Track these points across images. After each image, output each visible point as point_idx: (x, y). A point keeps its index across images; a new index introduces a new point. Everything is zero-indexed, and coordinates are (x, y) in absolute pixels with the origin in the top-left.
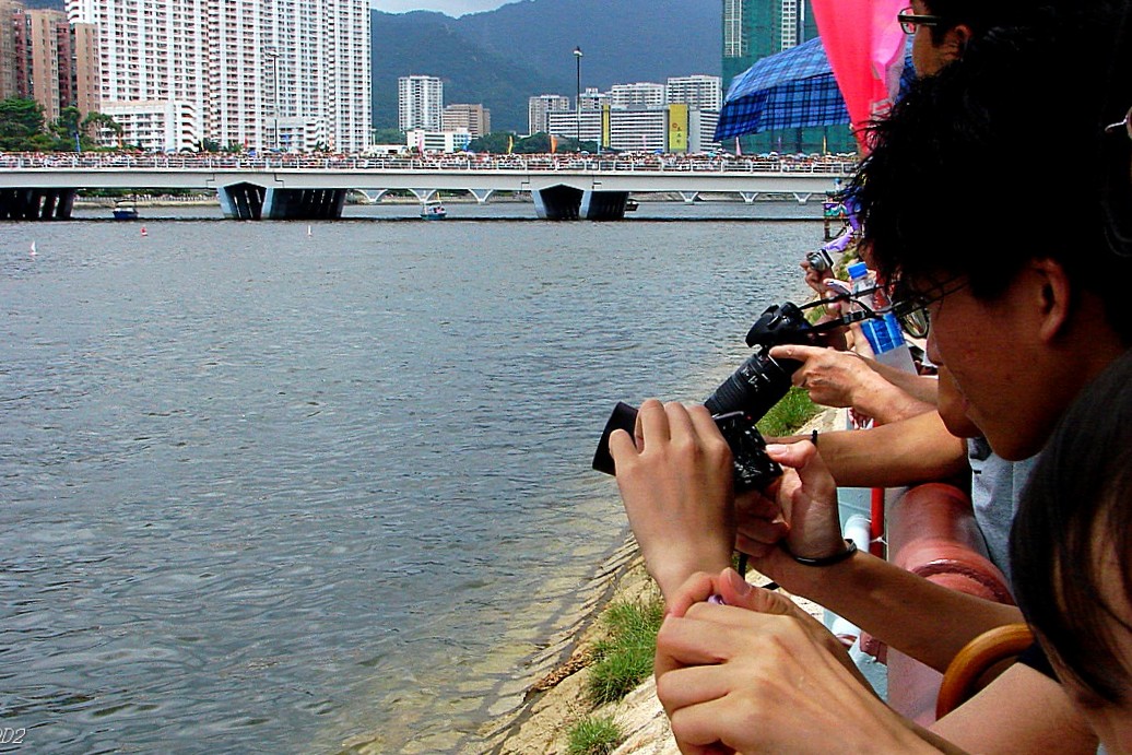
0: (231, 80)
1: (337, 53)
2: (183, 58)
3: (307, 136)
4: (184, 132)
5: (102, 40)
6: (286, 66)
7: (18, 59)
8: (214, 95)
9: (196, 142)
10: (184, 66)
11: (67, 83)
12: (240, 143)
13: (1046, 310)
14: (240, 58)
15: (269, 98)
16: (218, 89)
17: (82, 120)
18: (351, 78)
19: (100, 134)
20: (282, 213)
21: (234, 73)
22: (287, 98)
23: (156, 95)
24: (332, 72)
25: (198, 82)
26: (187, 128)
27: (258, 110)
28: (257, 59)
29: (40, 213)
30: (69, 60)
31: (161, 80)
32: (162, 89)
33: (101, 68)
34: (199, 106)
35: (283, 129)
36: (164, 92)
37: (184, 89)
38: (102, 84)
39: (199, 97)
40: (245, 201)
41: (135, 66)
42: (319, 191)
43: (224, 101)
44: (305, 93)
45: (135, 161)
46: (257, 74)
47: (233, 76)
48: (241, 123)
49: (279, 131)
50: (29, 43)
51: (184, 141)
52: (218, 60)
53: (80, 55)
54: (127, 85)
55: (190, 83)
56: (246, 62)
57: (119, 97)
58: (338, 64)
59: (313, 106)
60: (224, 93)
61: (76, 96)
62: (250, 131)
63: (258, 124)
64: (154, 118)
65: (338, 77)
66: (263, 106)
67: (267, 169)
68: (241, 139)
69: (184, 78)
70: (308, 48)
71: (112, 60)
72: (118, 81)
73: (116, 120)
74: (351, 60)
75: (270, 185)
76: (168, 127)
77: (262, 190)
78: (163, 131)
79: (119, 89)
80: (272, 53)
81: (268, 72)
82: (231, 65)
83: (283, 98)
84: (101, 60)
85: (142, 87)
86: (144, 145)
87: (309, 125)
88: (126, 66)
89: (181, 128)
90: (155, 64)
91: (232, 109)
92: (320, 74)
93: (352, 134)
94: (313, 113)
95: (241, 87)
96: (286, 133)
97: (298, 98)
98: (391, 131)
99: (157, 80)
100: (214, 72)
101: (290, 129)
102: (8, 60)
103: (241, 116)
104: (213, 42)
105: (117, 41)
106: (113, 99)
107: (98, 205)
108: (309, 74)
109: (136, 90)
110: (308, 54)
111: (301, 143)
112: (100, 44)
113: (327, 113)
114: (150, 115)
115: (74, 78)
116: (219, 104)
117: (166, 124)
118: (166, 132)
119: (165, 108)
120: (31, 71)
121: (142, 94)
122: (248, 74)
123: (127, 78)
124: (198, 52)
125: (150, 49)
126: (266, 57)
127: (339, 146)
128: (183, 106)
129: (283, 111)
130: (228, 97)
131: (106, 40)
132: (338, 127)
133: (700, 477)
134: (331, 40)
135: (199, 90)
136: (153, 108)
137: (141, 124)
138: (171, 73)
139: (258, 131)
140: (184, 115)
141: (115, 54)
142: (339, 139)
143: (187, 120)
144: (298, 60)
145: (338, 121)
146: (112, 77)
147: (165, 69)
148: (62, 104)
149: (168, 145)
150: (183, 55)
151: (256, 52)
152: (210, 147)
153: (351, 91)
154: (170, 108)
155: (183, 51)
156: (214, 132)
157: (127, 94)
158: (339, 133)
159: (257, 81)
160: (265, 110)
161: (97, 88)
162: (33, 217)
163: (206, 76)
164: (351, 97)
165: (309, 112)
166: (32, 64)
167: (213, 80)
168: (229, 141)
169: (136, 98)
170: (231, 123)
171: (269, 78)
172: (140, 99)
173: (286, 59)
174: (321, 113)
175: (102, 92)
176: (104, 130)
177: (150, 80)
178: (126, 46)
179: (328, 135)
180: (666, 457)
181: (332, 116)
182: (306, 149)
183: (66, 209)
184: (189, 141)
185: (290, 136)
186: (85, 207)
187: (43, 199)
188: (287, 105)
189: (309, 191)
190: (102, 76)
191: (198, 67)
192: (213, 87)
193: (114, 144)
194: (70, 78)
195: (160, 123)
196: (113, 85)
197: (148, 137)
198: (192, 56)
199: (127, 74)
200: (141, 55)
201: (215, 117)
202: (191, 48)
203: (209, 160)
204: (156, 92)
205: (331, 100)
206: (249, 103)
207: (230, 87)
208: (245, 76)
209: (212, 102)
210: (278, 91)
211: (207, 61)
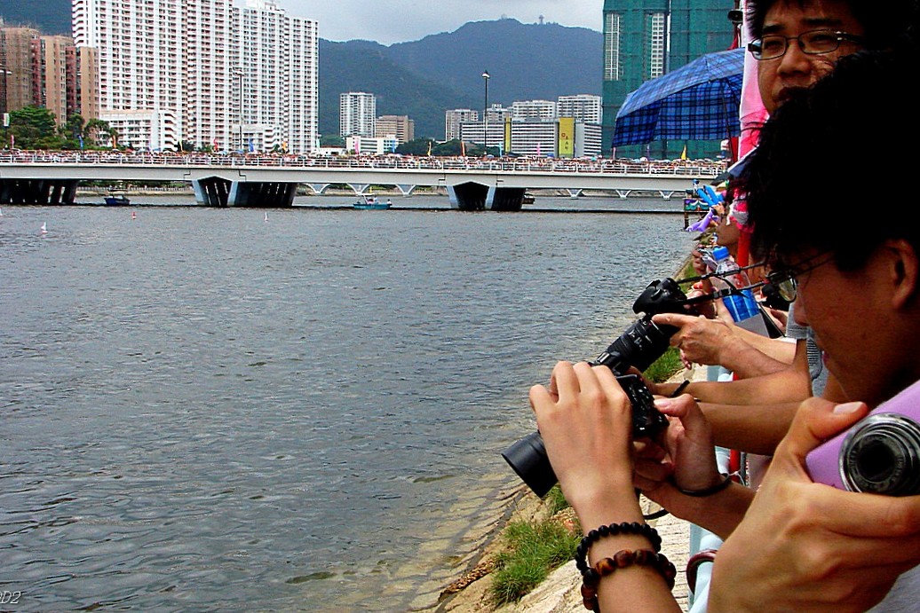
0: (205, 94)
1: (291, 73)
2: (167, 76)
3: (266, 140)
4: (166, 136)
5: (102, 61)
6: (250, 83)
7: (34, 76)
8: (191, 106)
9: (176, 143)
10: (167, 82)
11: (73, 95)
12: (211, 144)
13: (898, 282)
14: (213, 76)
15: (235, 109)
16: (194, 101)
17: (85, 126)
18: (302, 94)
19: (99, 136)
20: (244, 202)
21: (208, 88)
22: (250, 109)
23: (144, 105)
24: (286, 88)
25: (179, 95)
26: (169, 132)
27: (226, 118)
28: (226, 77)
29: (49, 199)
30: (75, 76)
32: (149, 100)
33: (101, 83)
34: (179, 114)
35: (246, 134)
36: (150, 103)
37: (167, 101)
38: (101, 96)
39: (179, 108)
40: (215, 192)
41: (127, 82)
42: (275, 184)
43: (199, 111)
44: (264, 105)
45: (127, 159)
46: (226, 89)
47: (207, 91)
48: (213, 129)
49: (243, 136)
50: (43, 62)
51: (166, 142)
52: (194, 78)
53: (84, 72)
54: (121, 97)
55: (172, 96)
56: (217, 79)
57: (114, 107)
58: (291, 82)
59: (271, 116)
60: (199, 104)
61: (79, 106)
62: (219, 135)
63: (226, 129)
64: (143, 124)
65: (291, 92)
66: (230, 115)
67: (233, 166)
68: (212, 142)
69: (167, 92)
70: (268, 69)
71: (109, 77)
72: (114, 94)
73: (111, 125)
74: (302, 79)
75: (235, 179)
76: (154, 132)
77: (229, 183)
78: (149, 135)
79: (114, 100)
80: (239, 72)
81: (235, 88)
82: (205, 82)
83: (246, 109)
84: (101, 77)
85: (133, 98)
86: (134, 146)
87: (267, 131)
88: (121, 82)
89: (164, 132)
90: (144, 81)
91: (205, 117)
92: (277, 90)
93: (302, 138)
94: (271, 121)
95: (213, 100)
96: (248, 137)
97: (259, 109)
98: (334, 137)
99: (145, 93)
100: (191, 87)
101: (252, 134)
102: (26, 76)
103: (212, 123)
104: (191, 63)
105: (114, 62)
106: (109, 108)
107: (96, 193)
108: (268, 90)
109: (128, 101)
110: (268, 74)
111: (260, 146)
112: (100, 64)
113: (282, 122)
114: (139, 121)
115: (79, 91)
116: (195, 113)
117: (152, 129)
118: (152, 136)
119: (152, 116)
120: (44, 85)
121: (133, 105)
122: (219, 89)
123: (121, 91)
124: (178, 71)
125: (140, 68)
126: (233, 76)
127: (291, 148)
128: (166, 115)
129: (247, 120)
130: (203, 108)
131: (105, 61)
132: (291, 133)
134: (286, 63)
135: (179, 102)
136: (142, 116)
137: (131, 129)
138: (157, 87)
139: (226, 135)
140: (166, 122)
141: (112, 72)
142: (291, 143)
143: (168, 125)
144: (259, 78)
145: (291, 128)
146: (109, 90)
147: (152, 84)
148: (68, 112)
149: (153, 145)
150: (167, 74)
151: (226, 71)
152: (187, 147)
153: (302, 104)
154: (155, 116)
155: (167, 70)
156: (191, 136)
157: (121, 104)
158: (291, 138)
159: (226, 95)
160: (232, 119)
161: (96, 99)
162: (45, 203)
163: (185, 90)
164: (302, 109)
165: (267, 121)
166: (44, 79)
167: (191, 93)
169: (129, 108)
170: (205, 129)
171: (235, 93)
172: (132, 109)
173: (250, 78)
174: (277, 121)
175: (101, 103)
176: (101, 133)
177: (140, 93)
178: (121, 65)
179: (282, 140)
180: (577, 405)
181: (286, 124)
182: (264, 150)
183: (70, 198)
184: (170, 143)
185: (252, 140)
186: (85, 195)
187: (52, 188)
188: (250, 115)
189: (266, 184)
190: (101, 90)
191: (179, 84)
192: (191, 99)
193: (110, 145)
195: (147, 128)
196: (110, 97)
197: (137, 139)
198: (174, 74)
199: (121, 88)
200: (133, 73)
201: (191, 124)
202: (173, 68)
203: (186, 158)
204: (144, 103)
205: (286, 111)
206: (219, 112)
207: (205, 99)
208: (217, 91)
209: (189, 112)
210: (243, 104)
211: (185, 78)
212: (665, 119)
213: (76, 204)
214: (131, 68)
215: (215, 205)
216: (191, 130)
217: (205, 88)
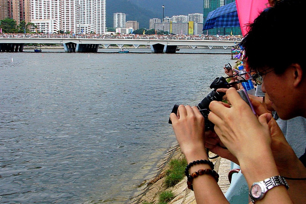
0: (67, 14)
1: (97, 6)
2: (54, 8)
3: (88, 29)
4: (54, 28)
5: (32, 2)
6: (83, 10)
7: (9, 8)
8: (62, 18)
10: (54, 10)
13: (296, 78)
14: (70, 7)
15: (78, 19)
16: (64, 16)
17: (26, 24)
18: (100, 13)
20: (81, 51)
22: (83, 19)
23: (47, 18)
24: (95, 12)
25: (58, 14)
26: (55, 27)
27: (75, 22)
28: (74, 8)
29: (14, 50)
30: (23, 8)
31: (48, 14)
32: (48, 16)
33: (32, 10)
34: (58, 21)
35: (81, 27)
36: (49, 17)
37: (54, 16)
38: (32, 15)
39: (58, 18)
40: (71, 47)
41: (41, 10)
42: (91, 45)
43: (65, 19)
44: (88, 17)
45: (41, 36)
46: (74, 12)
48: (70, 26)
49: (80, 28)
50: (12, 3)
51: (54, 30)
52: (64, 8)
53: (26, 6)
54: (39, 15)
55: (56, 14)
56: (71, 9)
57: (36, 18)
58: (97, 10)
59: (90, 21)
60: (65, 17)
61: (24, 18)
62: (72, 28)
63: (74, 26)
64: (46, 24)
65: (97, 13)
67: (77, 38)
68: (70, 30)
69: (54, 13)
70: (89, 5)
71: (34, 8)
72: (36, 14)
73: (35, 25)
74: (100, 8)
75: (78, 43)
76: (50, 27)
77: (76, 44)
78: (48, 28)
79: (36, 16)
80: (79, 6)
81: (78, 11)
82: (67, 10)
83: (82, 19)
84: (32, 8)
85: (43, 15)
86: (43, 32)
87: (89, 26)
88: (38, 10)
89: (53, 27)
90: (46, 9)
91: (67, 22)
92: (92, 12)
93: (100, 29)
94: (90, 23)
95: (70, 16)
96: (82, 29)
97: (86, 19)
98: (111, 28)
99: (47, 13)
100: (62, 11)
101: (83, 27)
102: (6, 8)
103: (70, 24)
104: (62, 3)
105: (36, 3)
106: (35, 19)
108: (89, 12)
109: (41, 16)
110: (89, 7)
111: (86, 31)
112: (31, 4)
113: (94, 23)
114: (45, 23)
116: (64, 20)
117: (49, 26)
118: (49, 28)
119: (49, 21)
120: (12, 11)
121: (43, 18)
122: (72, 12)
123: (38, 13)
124: (58, 6)
125: (45, 5)
126: (77, 7)
127: (97, 32)
128: (54, 21)
129: (82, 22)
130: (67, 18)
132: (97, 27)
133: (196, 125)
134: (95, 3)
135: (58, 16)
136: (46, 21)
137: (42, 26)
138: (51, 12)
139: (75, 28)
140: (54, 23)
141: (35, 6)
142: (97, 30)
143: (55, 25)
144: (86, 8)
145: (97, 25)
146: (35, 13)
147: (49, 10)
148: (21, 20)
149: (50, 31)
150: (54, 7)
151: (74, 6)
152: (61, 32)
153: (101, 17)
154: (50, 21)
155: (54, 6)
156: (63, 28)
157: (39, 17)
158: (97, 29)
159: (74, 14)
160: (77, 22)
161: (30, 16)
162: (12, 51)
163: (61, 13)
164: (100, 19)
165: (89, 23)
166: (12, 9)
167: (62, 14)
168: (67, 30)
169: (41, 19)
170: (67, 26)
171: (78, 13)
172: (42, 19)
173: (83, 8)
174: (92, 23)
175: (32, 17)
176: (32, 27)
177: (45, 14)
178: (38, 4)
179: (94, 29)
180: (186, 120)
181: (95, 24)
182: (88, 33)
183: (22, 49)
184: (56, 30)
185: (84, 29)
186: (27, 49)
187: (15, 46)
188: (83, 21)
189: (88, 45)
190: (32, 13)
191: (58, 10)
192: (62, 16)
193: (35, 31)
194: (23, 13)
196: (35, 15)
197: (44, 29)
198: (57, 7)
199: (39, 12)
200: (43, 7)
201: (63, 24)
202: (56, 5)
203: (61, 35)
204: (47, 17)
205: (95, 20)
206: (72, 20)
207: (67, 16)
208: (71, 13)
209: (62, 20)
210: (80, 17)
211: (60, 8)
212: (218, 21)
213: (23, 52)
214: (42, 5)
215: (71, 52)
216: (63, 26)
217: (67, 12)
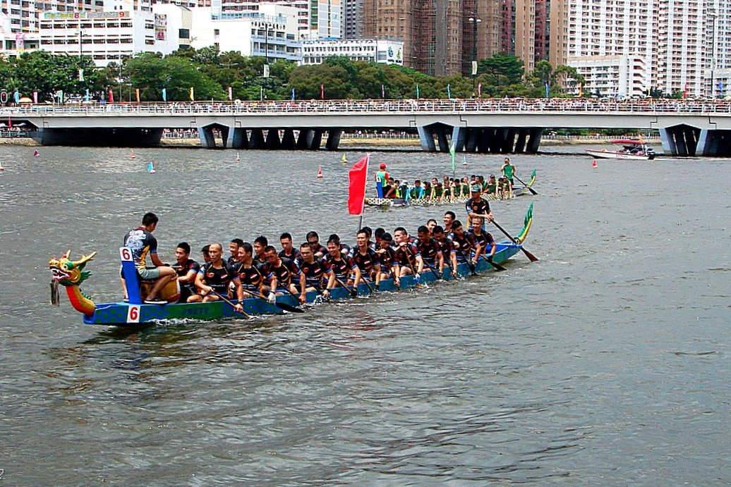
0: (677, 37)
2: (637, 20)
4: (635, 82)
5: (572, 6)
6: (725, 25)
7: (504, 23)
8: (661, 50)
9: (644, 90)
10: (637, 26)
11: (542, 42)
12: (681, 91)
14: (685, 19)
15: (708, 53)
16: (665, 46)
17: (552, 72)
19: (565, 83)
20: (714, 150)
21: (679, 32)
22: (723, 54)
23: (613, 51)
25: (649, 40)
27: (698, 62)
28: (699, 20)
29: (514, 147)
30: (544, 23)
31: (617, 38)
32: (618, 46)
33: (570, 29)
34: (649, 59)
35: (718, 79)
36: (619, 48)
37: (637, 45)
38: (569, 42)
39: (649, 52)
40: (683, 140)
41: (597, 27)
43: (670, 55)
45: (592, 106)
46: (699, 32)
47: (679, 34)
49: (715, 82)
50: (513, 9)
51: (635, 89)
52: (666, 21)
53: (553, 18)
54: (590, 43)
55: (642, 40)
56: (690, 22)
57: (583, 53)
60: (670, 49)
62: (690, 81)
63: (698, 75)
64: (611, 70)
66: (703, 60)
67: (703, 113)
68: (682, 88)
69: (637, 36)
71: (578, 22)
72: (583, 40)
73: (579, 72)
75: (704, 126)
76: (622, 78)
77: (698, 131)
78: (617, 81)
79: (583, 46)
80: (712, 14)
82: (677, 25)
83: (720, 53)
85: (602, 44)
86: (601, 93)
88: (590, 27)
90: (614, 25)
91: (676, 62)
95: (684, 43)
99: (614, 38)
100: (662, 31)
102: (496, 24)
103: (684, 68)
104: (663, 6)
105: (583, 7)
106: (578, 54)
107: (561, 142)
109: (597, 47)
112: (570, 10)
114: (607, 67)
115: (547, 38)
116: (666, 57)
117: (620, 75)
118: (620, 82)
119: (621, 62)
120: (513, 33)
121: (602, 50)
122: (691, 32)
123: (590, 37)
124: (650, 14)
125: (610, 12)
126: (707, 18)
128: (635, 60)
129: (720, 64)
130: (674, 52)
131: (575, 6)
135: (649, 46)
136: (610, 61)
137: (599, 75)
138: (626, 32)
139: (697, 81)
140: (636, 67)
141: (581, 17)
143: (637, 71)
146: (578, 36)
147: (622, 29)
148: (536, 59)
149: (622, 91)
151: (699, 13)
152: (656, 94)
154: (623, 62)
155: (637, 14)
156: (660, 82)
159: (699, 38)
160: (704, 63)
161: (565, 45)
163: (656, 35)
166: (514, 27)
167: (661, 37)
168: (673, 89)
169: (597, 54)
170: (675, 74)
172: (600, 55)
176: (568, 80)
177: (609, 38)
178: (590, 10)
183: (534, 145)
184: (638, 89)
186: (551, 144)
187: (517, 136)
188: (724, 59)
190: (569, 36)
191: (649, 27)
192: (661, 44)
193: (576, 92)
194: (544, 38)
195: (615, 74)
196: (578, 42)
197: (604, 86)
198: (645, 17)
199: (590, 34)
200: (603, 17)
202: (644, 11)
203: (653, 105)
204: (613, 48)
206: (691, 56)
207: (676, 44)
208: (689, 35)
209: (659, 57)
210: (716, 47)
211: (656, 22)
213: (540, 153)
214: (601, 12)
215: (683, 154)
216: (661, 75)
217: (677, 31)
